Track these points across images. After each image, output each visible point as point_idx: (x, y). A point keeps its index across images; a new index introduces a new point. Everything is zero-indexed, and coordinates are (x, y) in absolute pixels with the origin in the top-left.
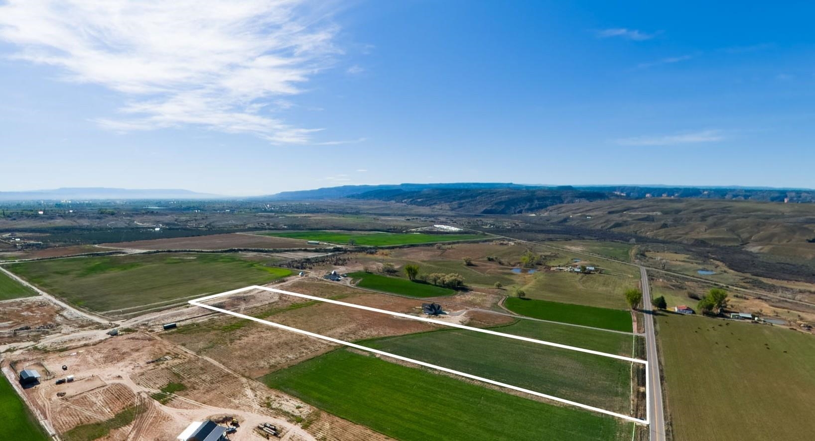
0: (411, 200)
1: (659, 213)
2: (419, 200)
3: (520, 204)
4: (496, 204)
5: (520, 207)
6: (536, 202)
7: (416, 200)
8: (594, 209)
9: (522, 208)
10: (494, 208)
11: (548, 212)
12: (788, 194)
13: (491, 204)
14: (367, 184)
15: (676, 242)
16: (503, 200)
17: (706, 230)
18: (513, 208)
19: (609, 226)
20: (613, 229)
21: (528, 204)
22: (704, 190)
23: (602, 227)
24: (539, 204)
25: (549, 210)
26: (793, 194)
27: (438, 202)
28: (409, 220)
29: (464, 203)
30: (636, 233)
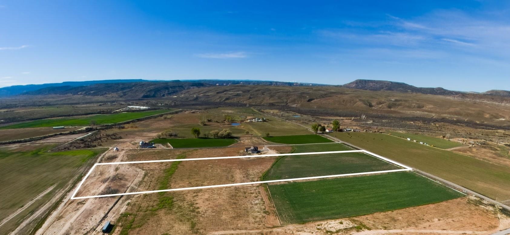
0: (85, 92)
1: (241, 92)
2: (92, 92)
3: (162, 91)
4: (149, 91)
5: (162, 93)
6: (170, 89)
7: (89, 92)
8: (207, 92)
9: (164, 93)
10: (148, 94)
11: (183, 95)
12: (273, 83)
13: (145, 92)
14: (33, 84)
15: (262, 105)
16: (151, 88)
17: (269, 99)
18: (159, 93)
19: (223, 100)
20: (226, 101)
21: (167, 90)
22: (241, 82)
23: (220, 101)
24: (173, 90)
25: (183, 93)
26: (275, 83)
27: (107, 93)
28: (101, 105)
29: (126, 92)
30: (239, 102)
